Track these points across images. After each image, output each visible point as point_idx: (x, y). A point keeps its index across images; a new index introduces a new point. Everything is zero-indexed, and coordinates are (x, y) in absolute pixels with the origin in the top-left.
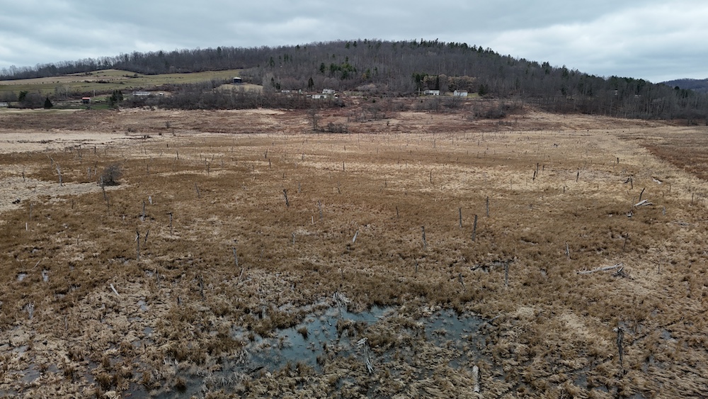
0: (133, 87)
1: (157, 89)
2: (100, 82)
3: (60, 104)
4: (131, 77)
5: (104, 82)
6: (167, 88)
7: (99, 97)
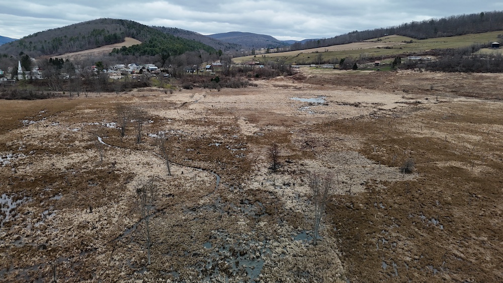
0: (409, 52)
1: (426, 54)
2: (387, 48)
3: (361, 66)
4: (408, 42)
5: (390, 48)
6: (433, 53)
7: (385, 60)
